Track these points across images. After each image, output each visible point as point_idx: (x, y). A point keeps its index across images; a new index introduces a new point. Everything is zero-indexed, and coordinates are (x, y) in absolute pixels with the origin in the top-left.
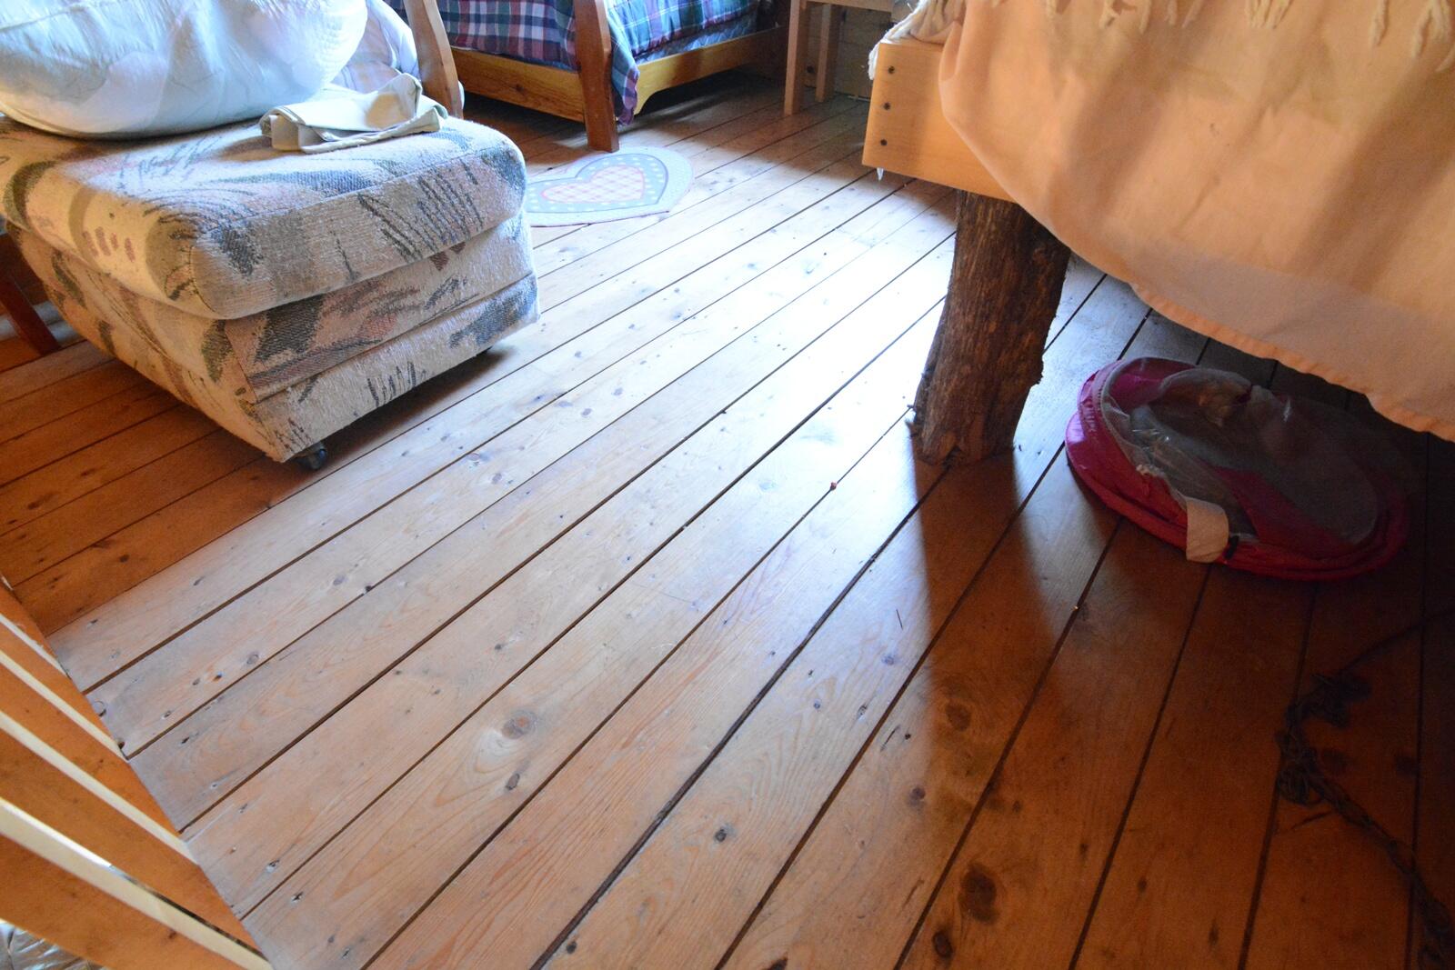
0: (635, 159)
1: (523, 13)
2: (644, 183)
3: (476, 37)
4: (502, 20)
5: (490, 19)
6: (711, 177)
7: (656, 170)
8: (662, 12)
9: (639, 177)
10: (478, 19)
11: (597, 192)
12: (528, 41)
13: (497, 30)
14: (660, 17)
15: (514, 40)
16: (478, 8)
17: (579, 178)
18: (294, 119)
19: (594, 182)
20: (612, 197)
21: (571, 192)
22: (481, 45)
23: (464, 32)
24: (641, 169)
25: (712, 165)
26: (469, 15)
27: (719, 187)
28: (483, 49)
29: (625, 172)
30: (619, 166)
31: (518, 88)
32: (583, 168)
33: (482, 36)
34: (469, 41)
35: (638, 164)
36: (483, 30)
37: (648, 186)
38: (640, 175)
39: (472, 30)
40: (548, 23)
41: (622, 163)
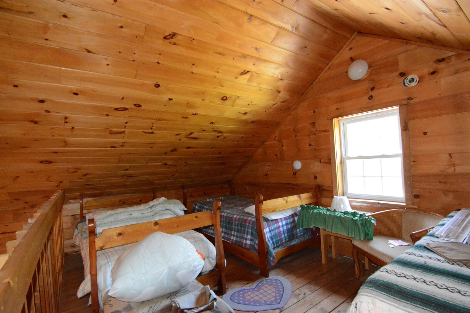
0: (274, 281)
1: (245, 237)
2: (276, 293)
3: (233, 240)
4: (240, 237)
5: (237, 237)
6: (297, 292)
7: (280, 287)
8: (283, 236)
9: (274, 290)
10: (234, 236)
11: (261, 296)
12: (246, 244)
13: (238, 239)
14: (282, 238)
15: (242, 243)
16: (234, 233)
17: (256, 289)
18: (178, 306)
19: (260, 291)
20: (265, 299)
21: (252, 295)
22: (234, 242)
23: (230, 238)
24: (275, 286)
25: (298, 286)
26: (232, 234)
27: (301, 297)
28: (234, 243)
29: (270, 287)
30: (269, 284)
31: (242, 255)
32: (257, 285)
33: (234, 240)
34: (231, 241)
35: (274, 284)
36: (235, 239)
37: (277, 295)
38: (275, 289)
39: (232, 238)
40: (251, 240)
41: (269, 283)
